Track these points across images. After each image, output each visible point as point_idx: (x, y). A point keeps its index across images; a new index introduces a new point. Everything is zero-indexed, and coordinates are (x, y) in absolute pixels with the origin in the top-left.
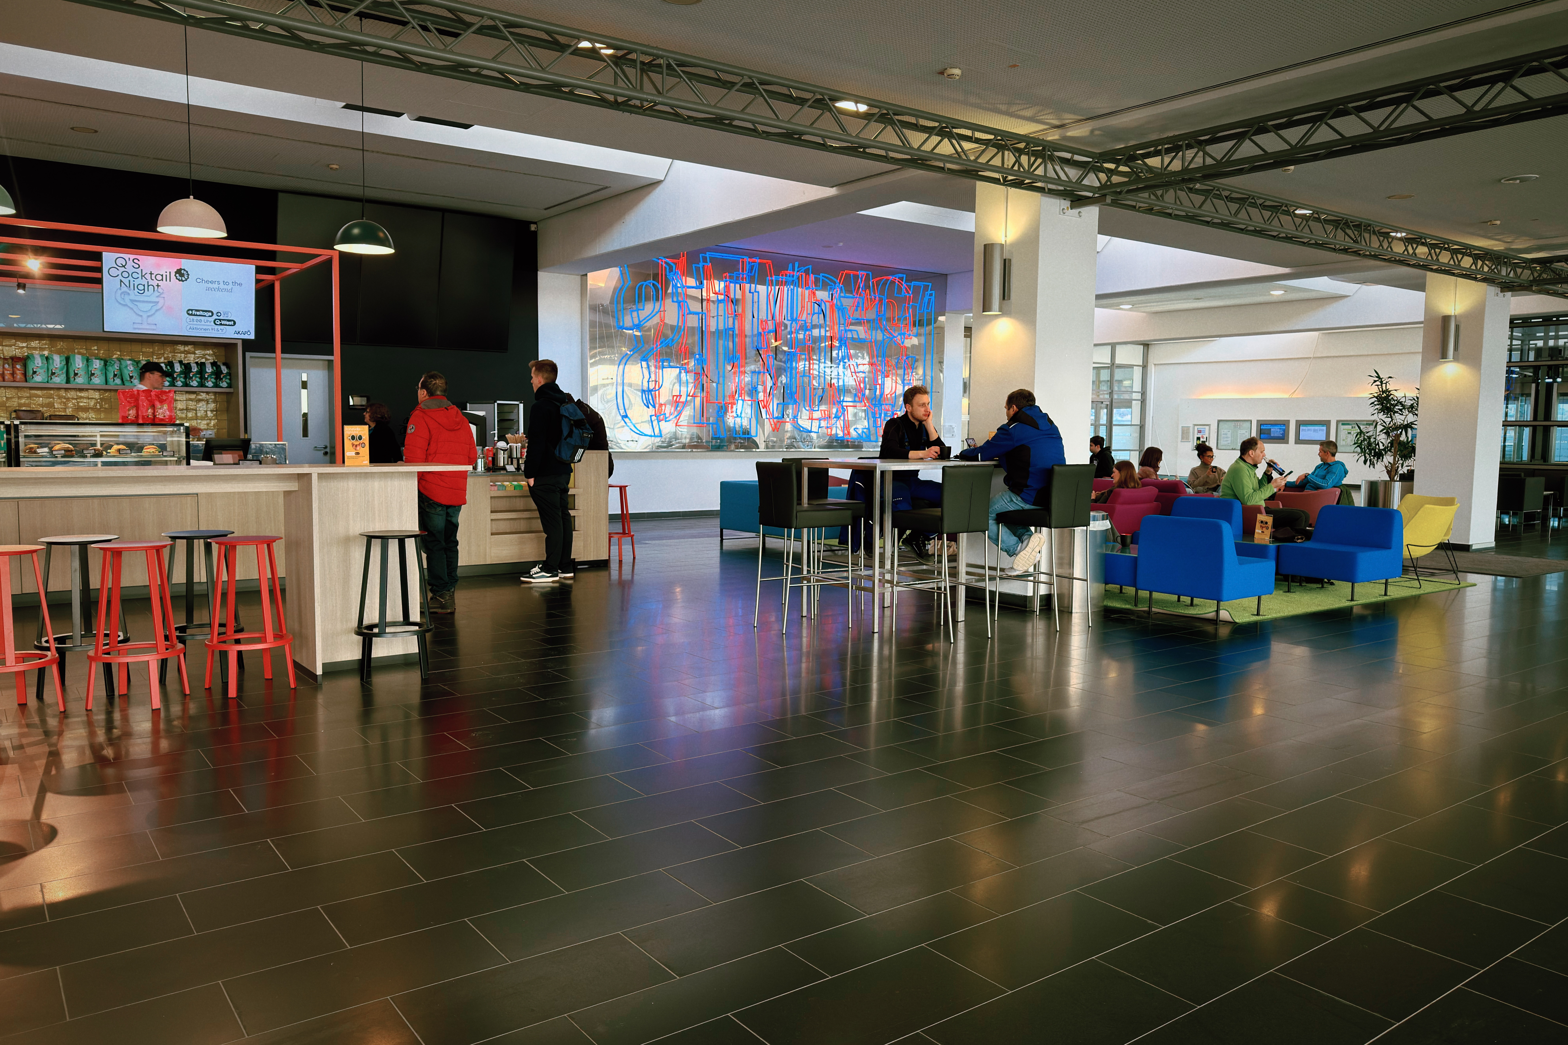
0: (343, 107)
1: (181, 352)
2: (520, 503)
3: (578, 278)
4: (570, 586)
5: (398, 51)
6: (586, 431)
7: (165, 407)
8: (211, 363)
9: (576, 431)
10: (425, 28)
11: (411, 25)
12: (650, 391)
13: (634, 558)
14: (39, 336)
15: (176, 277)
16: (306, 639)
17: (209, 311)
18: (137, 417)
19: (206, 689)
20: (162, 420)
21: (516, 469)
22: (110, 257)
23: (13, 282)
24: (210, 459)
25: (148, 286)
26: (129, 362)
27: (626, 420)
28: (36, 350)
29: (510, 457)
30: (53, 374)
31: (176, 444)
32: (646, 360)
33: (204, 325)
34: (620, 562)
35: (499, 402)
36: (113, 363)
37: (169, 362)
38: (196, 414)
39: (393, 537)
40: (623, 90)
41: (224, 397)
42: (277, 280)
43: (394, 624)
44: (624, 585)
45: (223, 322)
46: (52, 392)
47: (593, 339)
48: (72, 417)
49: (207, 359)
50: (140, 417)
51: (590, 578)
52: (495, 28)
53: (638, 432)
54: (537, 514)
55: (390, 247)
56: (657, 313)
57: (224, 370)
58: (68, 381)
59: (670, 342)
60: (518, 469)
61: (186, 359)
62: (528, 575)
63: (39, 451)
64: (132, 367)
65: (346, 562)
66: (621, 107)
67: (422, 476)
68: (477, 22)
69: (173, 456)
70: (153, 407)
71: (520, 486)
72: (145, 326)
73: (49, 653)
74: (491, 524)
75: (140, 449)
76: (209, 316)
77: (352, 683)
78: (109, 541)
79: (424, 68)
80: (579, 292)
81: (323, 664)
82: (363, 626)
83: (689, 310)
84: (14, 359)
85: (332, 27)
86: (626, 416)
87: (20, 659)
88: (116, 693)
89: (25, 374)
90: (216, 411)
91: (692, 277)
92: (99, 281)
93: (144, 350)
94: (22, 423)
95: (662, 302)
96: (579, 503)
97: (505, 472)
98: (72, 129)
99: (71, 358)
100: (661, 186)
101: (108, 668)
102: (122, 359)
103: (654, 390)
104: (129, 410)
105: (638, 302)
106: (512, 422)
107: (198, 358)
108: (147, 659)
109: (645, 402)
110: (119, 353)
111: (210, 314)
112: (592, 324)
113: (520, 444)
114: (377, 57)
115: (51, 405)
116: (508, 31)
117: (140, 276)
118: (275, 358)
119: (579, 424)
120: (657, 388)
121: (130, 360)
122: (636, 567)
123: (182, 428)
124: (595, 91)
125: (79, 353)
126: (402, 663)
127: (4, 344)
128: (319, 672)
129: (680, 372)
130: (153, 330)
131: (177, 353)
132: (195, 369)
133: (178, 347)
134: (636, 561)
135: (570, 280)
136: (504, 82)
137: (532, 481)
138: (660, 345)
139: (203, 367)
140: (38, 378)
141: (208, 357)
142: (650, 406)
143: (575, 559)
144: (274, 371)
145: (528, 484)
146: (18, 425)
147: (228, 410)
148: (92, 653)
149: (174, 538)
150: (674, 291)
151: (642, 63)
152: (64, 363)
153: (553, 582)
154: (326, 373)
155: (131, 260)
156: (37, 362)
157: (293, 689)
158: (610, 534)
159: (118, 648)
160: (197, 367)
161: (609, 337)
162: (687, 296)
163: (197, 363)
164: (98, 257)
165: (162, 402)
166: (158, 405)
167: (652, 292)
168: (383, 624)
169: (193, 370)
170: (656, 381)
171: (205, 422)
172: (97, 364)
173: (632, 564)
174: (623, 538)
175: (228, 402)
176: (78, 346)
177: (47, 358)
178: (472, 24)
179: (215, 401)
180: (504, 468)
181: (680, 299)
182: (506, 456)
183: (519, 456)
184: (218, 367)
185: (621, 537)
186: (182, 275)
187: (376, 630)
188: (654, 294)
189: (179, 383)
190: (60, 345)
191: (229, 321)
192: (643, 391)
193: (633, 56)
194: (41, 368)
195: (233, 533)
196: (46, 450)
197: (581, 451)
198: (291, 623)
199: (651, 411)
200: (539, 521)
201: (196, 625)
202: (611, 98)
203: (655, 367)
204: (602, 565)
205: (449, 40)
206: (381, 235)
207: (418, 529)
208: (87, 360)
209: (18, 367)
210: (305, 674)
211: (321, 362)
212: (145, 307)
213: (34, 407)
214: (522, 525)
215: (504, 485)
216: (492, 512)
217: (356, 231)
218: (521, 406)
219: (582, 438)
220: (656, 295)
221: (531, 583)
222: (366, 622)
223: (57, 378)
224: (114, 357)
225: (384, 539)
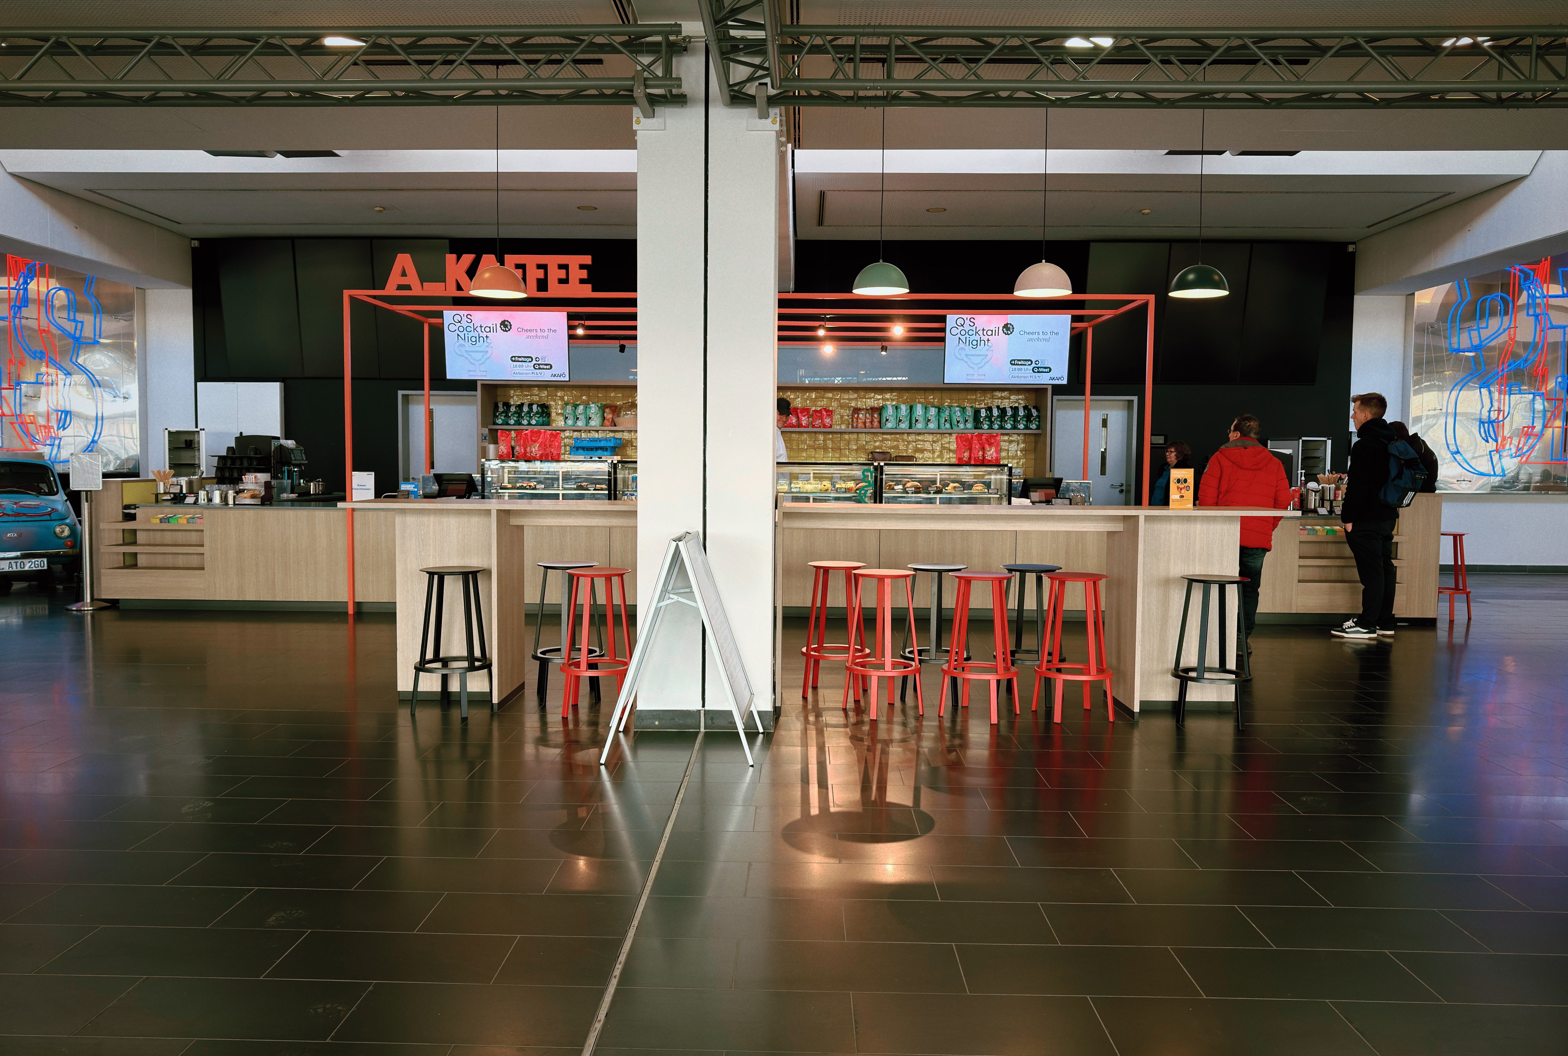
0: (1166, 154)
1: (999, 398)
2: (1332, 550)
3: (1403, 298)
4: (1390, 645)
5: (1248, 92)
6: (1420, 472)
7: (993, 449)
8: (1023, 407)
9: (1407, 472)
10: (1276, 62)
11: (1262, 62)
12: (1491, 422)
13: (1469, 619)
14: (891, 390)
15: (1003, 331)
16: (1125, 675)
17: (1029, 360)
18: (970, 458)
19: (1032, 711)
20: (989, 461)
21: (1328, 511)
22: (952, 319)
23: (878, 345)
24: (1027, 497)
25: (980, 341)
26: (957, 409)
27: (1458, 457)
28: (888, 401)
29: (1322, 499)
30: (900, 421)
31: (998, 482)
32: (1488, 387)
33: (1024, 373)
34: (1451, 622)
35: (1304, 438)
36: (944, 409)
37: (988, 407)
38: (1008, 454)
39: (1215, 582)
40: (1510, 83)
41: (1032, 438)
42: (1090, 327)
43: (1211, 670)
44: (1455, 650)
45: (1040, 370)
46: (898, 436)
47: (1418, 365)
48: (911, 458)
49: (1019, 404)
50: (973, 459)
51: (1413, 637)
52: (1357, 46)
53: (1473, 471)
54: (1353, 562)
55: (1225, 289)
56: (1505, 330)
57: (1034, 413)
58: (910, 427)
59: (1522, 363)
60: (1331, 511)
61: (1003, 404)
62: (1340, 629)
63: (896, 487)
64: (959, 413)
65: (1165, 603)
66: (1506, 103)
67: (1244, 520)
68: (1336, 43)
69: (996, 494)
70: (983, 449)
71: (1333, 531)
72: (976, 377)
73: (913, 663)
74: (1299, 570)
75: (970, 486)
76: (1029, 365)
77: (1166, 724)
78: (959, 570)
79: (1273, 104)
80: (1404, 314)
81: (1140, 701)
82: (1180, 669)
83: (1551, 323)
84: (873, 410)
85: (1185, 82)
86: (1458, 452)
87: (894, 665)
88: (960, 704)
89: (880, 422)
90: (1025, 451)
91: (1556, 282)
92: (943, 340)
93: (969, 397)
94: (885, 464)
95: (1513, 316)
96: (1402, 551)
97: (1316, 515)
98: (928, 210)
99: (914, 406)
100: (1526, 183)
101: (954, 681)
102: (952, 406)
103: (1497, 421)
104: (964, 453)
105: (1480, 319)
106: (1317, 459)
107: (1012, 402)
108: (989, 678)
109: (1483, 435)
110: (949, 401)
111: (1030, 363)
112: (1418, 348)
113: (1334, 485)
114: (1226, 102)
115: (896, 447)
116: (1370, 46)
117: (974, 333)
118: (1085, 400)
119: (1410, 464)
120: (1501, 418)
121: (957, 407)
122: (1471, 629)
123: (1006, 468)
124: (1474, 92)
125: (919, 403)
126: (1216, 710)
127: (867, 397)
128: (1137, 709)
129: (1534, 400)
130: (983, 380)
131: (995, 399)
132: (1009, 413)
133: (996, 394)
134: (1472, 622)
135: (1393, 302)
136: (1363, 102)
137: (1349, 527)
138: (1507, 368)
139: (1016, 410)
140: (889, 425)
141: (1021, 402)
142: (1490, 440)
143: (1394, 615)
144: (1082, 413)
145: (1345, 529)
146: (882, 466)
147: (1035, 450)
148: (945, 667)
149: (1010, 571)
150: (1530, 301)
151: (1539, 47)
152: (909, 411)
153: (1369, 639)
154: (1126, 413)
155: (968, 319)
156: (890, 411)
157: (1111, 722)
158: (1439, 588)
159: (963, 665)
160: (1012, 411)
161: (1439, 361)
162: (1548, 306)
163: (1011, 407)
164: (943, 319)
165: (991, 445)
166: (987, 447)
167: (1500, 307)
168: (1201, 668)
169: (1008, 414)
170: (1499, 411)
171: (1015, 461)
172: (933, 411)
173: (1466, 626)
174: (1455, 595)
175: (1036, 442)
176: (920, 397)
177: (897, 408)
178: (1331, 48)
179: (1024, 442)
180: (1315, 511)
181: (1538, 311)
182: (1317, 498)
183: (1332, 498)
184: (1029, 411)
185: (1454, 593)
186: (1008, 329)
187: (1193, 674)
188: (1502, 308)
189: (996, 426)
190: (906, 396)
191: (1046, 368)
192: (1482, 422)
193: (1527, 41)
194: (892, 416)
195: (1061, 568)
196: (901, 487)
197: (1411, 494)
198: (1110, 659)
199: (1492, 445)
200: (1356, 569)
201: (1023, 651)
202: (1493, 96)
203: (1500, 393)
204: (1429, 624)
205: (1299, 69)
206: (1216, 277)
207: (1237, 575)
208: (926, 409)
209: (876, 416)
210: (1123, 710)
211: (1121, 403)
212: (977, 360)
213: (885, 449)
214: (1333, 574)
215: (1315, 530)
216: (1300, 557)
217: (1191, 277)
218: (1329, 442)
219: (1414, 480)
220: (1504, 309)
221: (1344, 637)
222: (1182, 665)
223: (903, 424)
224: (946, 404)
225: (1206, 583)
